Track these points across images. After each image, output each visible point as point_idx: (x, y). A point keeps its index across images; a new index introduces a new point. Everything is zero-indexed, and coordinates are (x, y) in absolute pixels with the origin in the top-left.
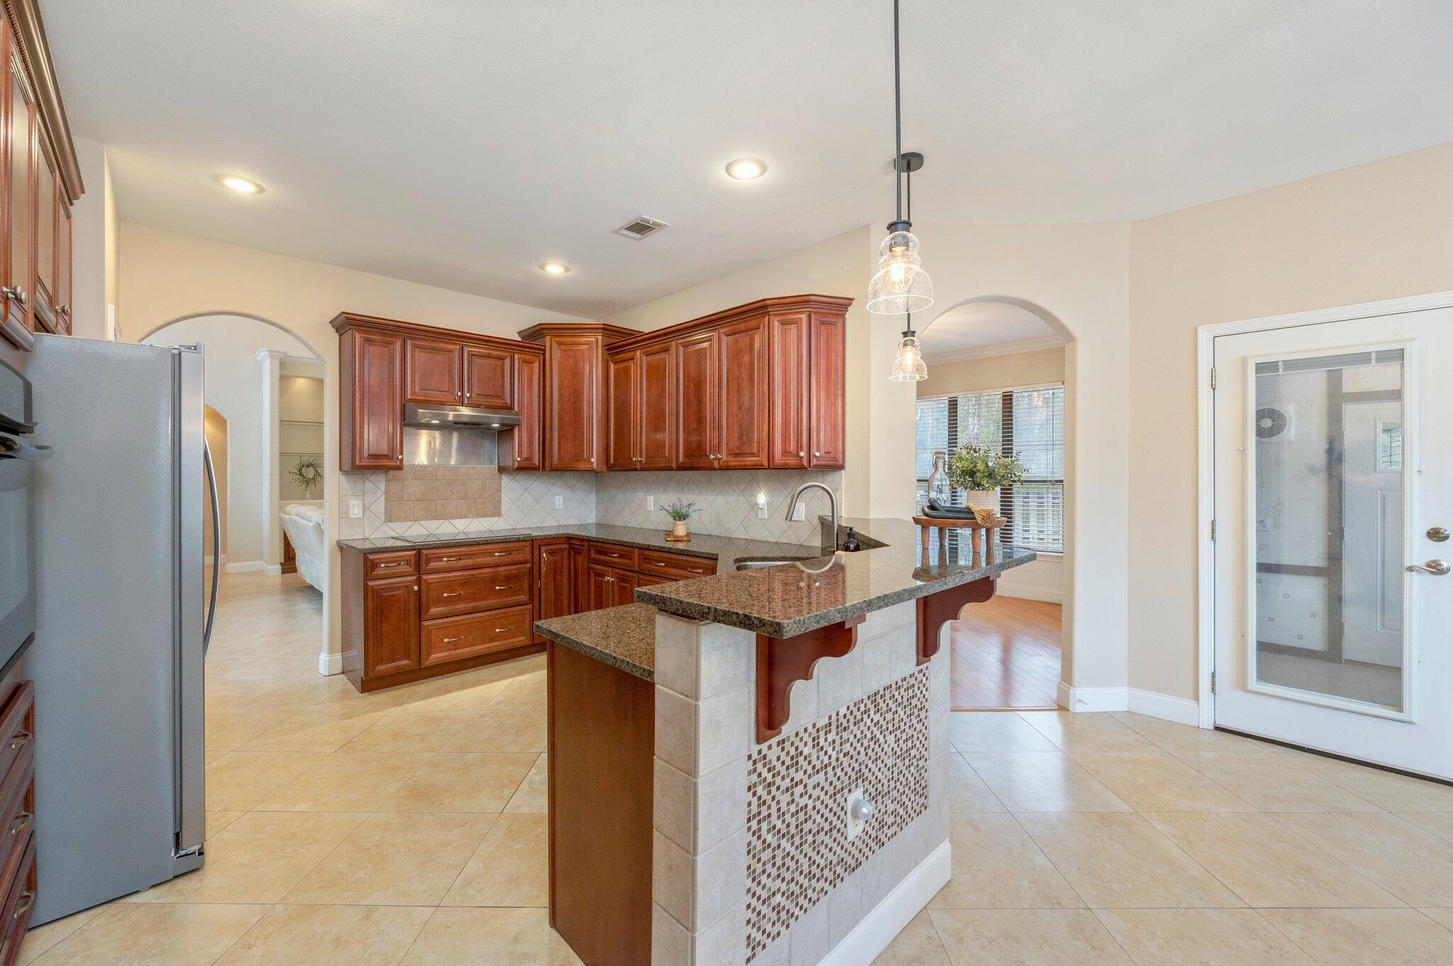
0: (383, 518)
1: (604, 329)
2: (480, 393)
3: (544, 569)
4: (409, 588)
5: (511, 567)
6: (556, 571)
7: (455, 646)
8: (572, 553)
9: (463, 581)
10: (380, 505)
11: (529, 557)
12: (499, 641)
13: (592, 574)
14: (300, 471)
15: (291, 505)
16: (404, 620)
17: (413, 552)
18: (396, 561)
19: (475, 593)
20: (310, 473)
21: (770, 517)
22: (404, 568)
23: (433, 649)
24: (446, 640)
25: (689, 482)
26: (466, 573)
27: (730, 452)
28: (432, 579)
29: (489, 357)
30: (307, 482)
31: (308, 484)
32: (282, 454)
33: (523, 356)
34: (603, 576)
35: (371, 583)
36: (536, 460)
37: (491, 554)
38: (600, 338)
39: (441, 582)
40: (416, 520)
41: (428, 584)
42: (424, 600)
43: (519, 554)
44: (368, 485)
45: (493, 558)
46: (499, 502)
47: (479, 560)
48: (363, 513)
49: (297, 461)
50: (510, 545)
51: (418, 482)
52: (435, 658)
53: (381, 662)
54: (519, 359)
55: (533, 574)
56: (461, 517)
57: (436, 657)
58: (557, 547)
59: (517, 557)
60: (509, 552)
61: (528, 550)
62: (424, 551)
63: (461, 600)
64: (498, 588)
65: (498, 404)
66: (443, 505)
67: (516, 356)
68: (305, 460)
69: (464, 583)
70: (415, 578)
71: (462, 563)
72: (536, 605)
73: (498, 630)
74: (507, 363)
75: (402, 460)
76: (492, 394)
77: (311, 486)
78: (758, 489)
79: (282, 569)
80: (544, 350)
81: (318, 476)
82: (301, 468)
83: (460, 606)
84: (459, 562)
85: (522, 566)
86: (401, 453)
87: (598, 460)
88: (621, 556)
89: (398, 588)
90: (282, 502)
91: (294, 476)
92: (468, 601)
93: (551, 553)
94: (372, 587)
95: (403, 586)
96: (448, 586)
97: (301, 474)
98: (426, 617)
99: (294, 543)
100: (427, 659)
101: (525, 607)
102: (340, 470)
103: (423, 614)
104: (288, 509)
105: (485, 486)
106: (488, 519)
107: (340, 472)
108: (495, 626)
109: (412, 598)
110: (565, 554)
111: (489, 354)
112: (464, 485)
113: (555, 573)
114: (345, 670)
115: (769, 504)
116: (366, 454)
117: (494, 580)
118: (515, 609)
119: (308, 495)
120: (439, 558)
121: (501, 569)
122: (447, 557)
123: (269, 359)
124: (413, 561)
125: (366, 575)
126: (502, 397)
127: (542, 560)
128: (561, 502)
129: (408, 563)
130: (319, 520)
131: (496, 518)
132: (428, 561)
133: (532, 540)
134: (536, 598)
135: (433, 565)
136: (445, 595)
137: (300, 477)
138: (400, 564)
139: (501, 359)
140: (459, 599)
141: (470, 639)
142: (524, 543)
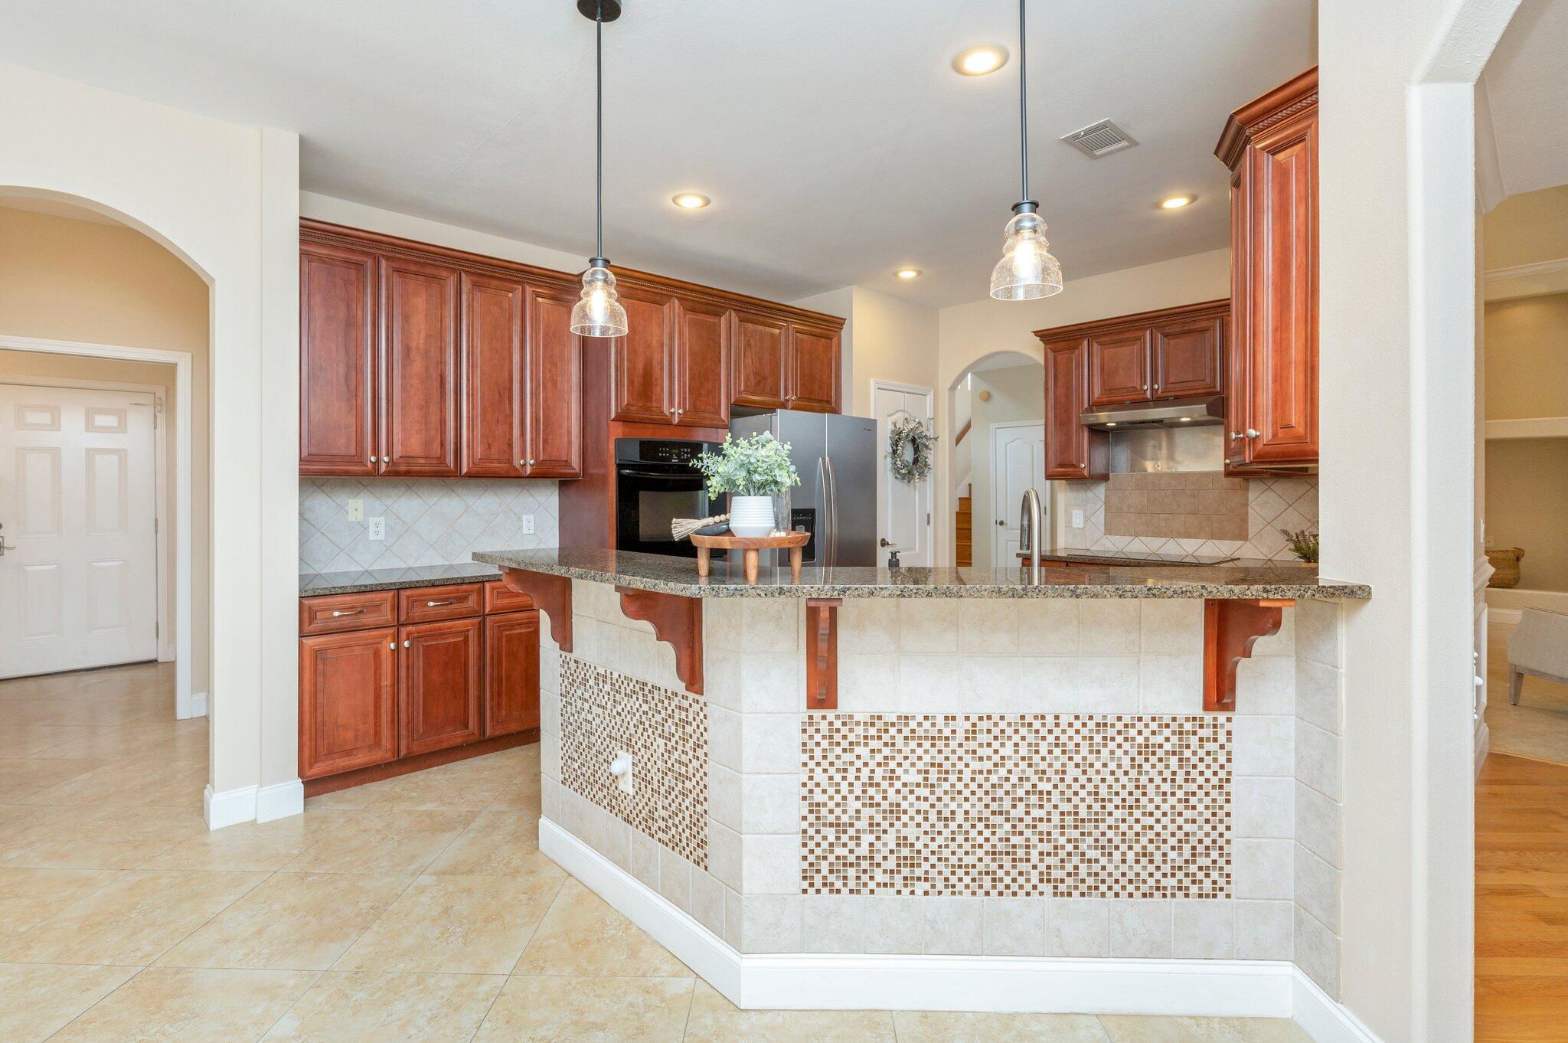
0: (1103, 529)
10: (1100, 517)
40: (1136, 535)
44: (1090, 494)
48: (1084, 523)
51: (1139, 492)
66: (1167, 520)
106: (1228, 542)
112: (1193, 496)
131: (1241, 542)
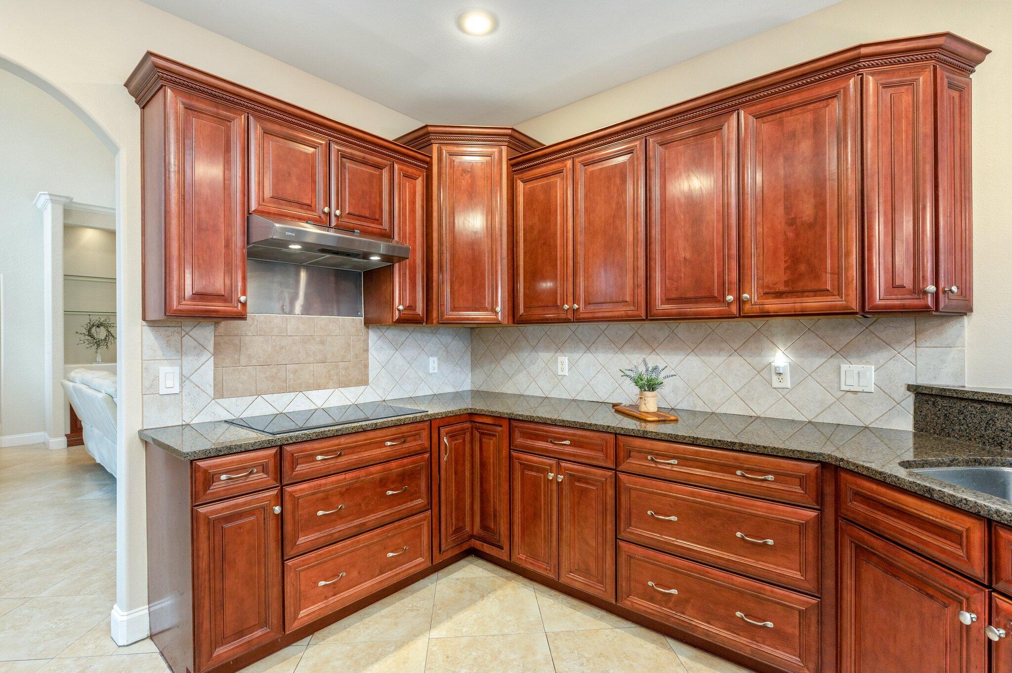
0: (211, 391)
1: (510, 136)
2: (352, 212)
3: (445, 458)
4: (265, 510)
5: (405, 461)
6: (458, 459)
7: (335, 589)
8: (477, 435)
9: (344, 489)
10: (207, 373)
11: (427, 444)
12: (391, 569)
13: (517, 466)
14: (89, 331)
15: (77, 370)
16: (259, 563)
17: (273, 451)
18: (244, 469)
19: (360, 505)
20: (101, 333)
21: (796, 385)
22: (258, 477)
23: (302, 601)
24: (322, 583)
25: (632, 337)
26: (349, 475)
27: (766, 290)
28: (301, 490)
29: (364, 162)
30: (98, 343)
31: (98, 345)
32: (67, 313)
33: (405, 168)
34: (545, 471)
35: (202, 510)
36: (420, 309)
37: (381, 444)
38: (504, 149)
39: (313, 494)
40: (258, 394)
41: (295, 500)
42: (289, 527)
43: (415, 440)
44: (188, 343)
45: (384, 450)
46: (366, 366)
47: (366, 454)
48: (181, 386)
49: (85, 320)
50: (404, 428)
52: (307, 615)
53: (224, 641)
54: (400, 170)
55: (432, 467)
56: (318, 387)
57: (307, 613)
58: (459, 426)
59: (412, 445)
60: (403, 439)
61: (425, 434)
62: (288, 448)
63: (341, 518)
64: (390, 493)
65: (374, 230)
66: (295, 372)
67: (396, 166)
68: (95, 319)
69: (347, 492)
70: (274, 492)
71: (343, 460)
72: (435, 509)
73: (390, 555)
74: (385, 174)
75: (244, 305)
76: (367, 215)
77: (103, 348)
78: (771, 345)
79: (68, 441)
80: (430, 164)
81: (111, 336)
82: (90, 329)
83: (341, 527)
84: (340, 460)
85: (419, 457)
86: (244, 293)
87: (503, 309)
88: (574, 444)
89: (250, 513)
90: (67, 366)
91: (82, 337)
92: (350, 518)
93: (452, 436)
94: (206, 516)
95: (258, 508)
96: (323, 499)
97: (90, 335)
98: (293, 553)
99: (81, 415)
100: (295, 618)
101: (422, 515)
102: (144, 319)
103: (287, 549)
104: (73, 374)
105: (349, 345)
106: (353, 389)
107: (144, 323)
108: (386, 549)
109: (272, 525)
110: (468, 437)
111: (364, 158)
112: (322, 343)
113: (456, 462)
114: (154, 631)
115: (793, 368)
116: (188, 292)
117: (384, 483)
118: (411, 519)
119: (99, 358)
120: (311, 458)
121: (393, 464)
122: (321, 454)
123: (50, 204)
124: (271, 465)
125: (194, 496)
126: (379, 221)
127: (442, 448)
128: (436, 365)
129: (264, 469)
130: (111, 391)
131: (363, 388)
132: (294, 463)
133: (430, 420)
134: (435, 500)
135: (301, 468)
136: (320, 513)
137: (89, 338)
138: (251, 473)
139: (379, 167)
140: (339, 516)
141: (354, 574)
142: (421, 425)
